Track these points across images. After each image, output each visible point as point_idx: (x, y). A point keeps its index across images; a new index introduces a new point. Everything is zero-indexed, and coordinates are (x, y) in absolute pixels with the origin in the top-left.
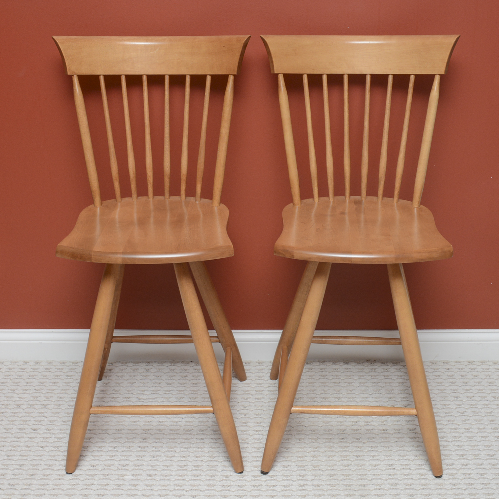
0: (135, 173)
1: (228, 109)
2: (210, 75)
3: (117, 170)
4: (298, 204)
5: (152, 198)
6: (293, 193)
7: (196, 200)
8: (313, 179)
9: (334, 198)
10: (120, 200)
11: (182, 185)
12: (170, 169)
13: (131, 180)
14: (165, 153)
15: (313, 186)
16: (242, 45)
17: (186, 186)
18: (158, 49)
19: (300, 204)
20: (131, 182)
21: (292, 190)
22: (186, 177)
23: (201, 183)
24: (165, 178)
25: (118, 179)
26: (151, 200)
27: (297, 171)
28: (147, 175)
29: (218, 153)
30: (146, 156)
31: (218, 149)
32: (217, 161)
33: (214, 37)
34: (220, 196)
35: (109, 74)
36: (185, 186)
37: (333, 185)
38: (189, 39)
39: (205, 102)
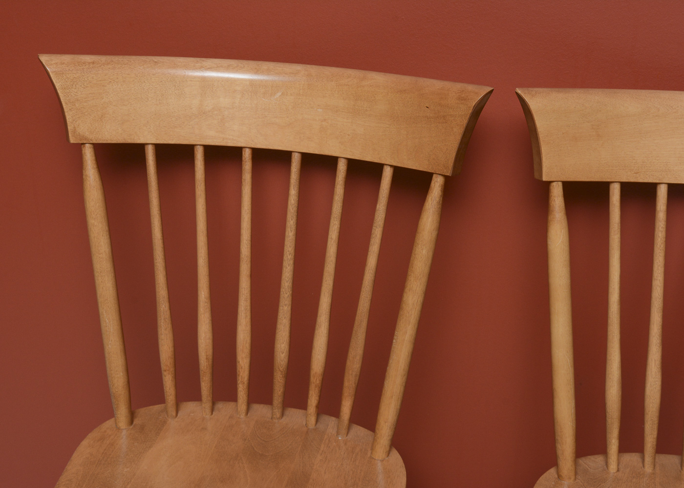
0: (211, 357)
1: (424, 252)
2: (391, 166)
3: (172, 349)
4: (570, 478)
5: (244, 414)
6: (559, 452)
7: (338, 433)
8: (609, 421)
9: (655, 459)
10: (174, 414)
11: (310, 395)
12: (287, 357)
13: (201, 373)
14: (279, 321)
15: (608, 435)
16: (470, 111)
17: (320, 397)
18: (279, 94)
19: (573, 478)
20: (201, 377)
21: (558, 446)
22: (321, 378)
23: (353, 397)
24: (275, 374)
25: (172, 369)
26: (243, 416)
27: (573, 404)
28: (238, 364)
29: (394, 346)
30: (239, 323)
31: (395, 337)
32: (391, 361)
33: (406, 80)
34: (390, 438)
35: (165, 142)
36: (317, 398)
37: (655, 436)
38: (350, 76)
39: (375, 225)
